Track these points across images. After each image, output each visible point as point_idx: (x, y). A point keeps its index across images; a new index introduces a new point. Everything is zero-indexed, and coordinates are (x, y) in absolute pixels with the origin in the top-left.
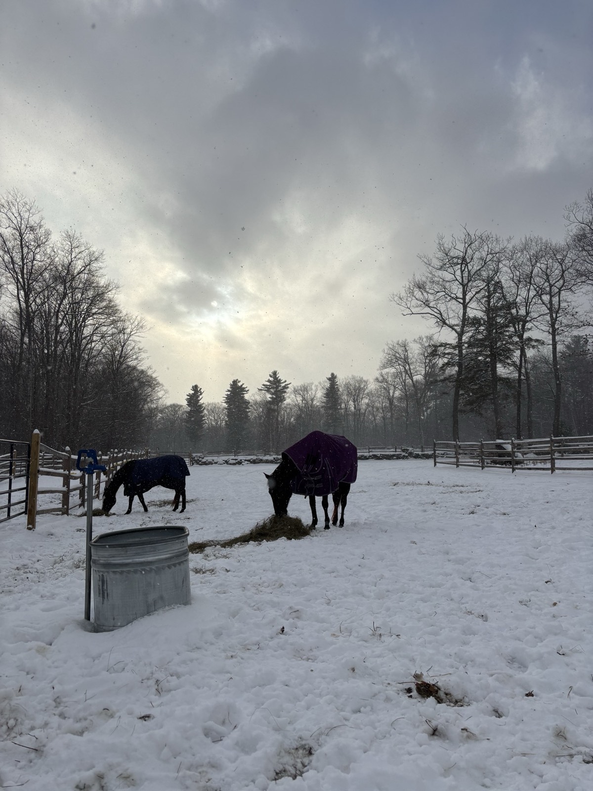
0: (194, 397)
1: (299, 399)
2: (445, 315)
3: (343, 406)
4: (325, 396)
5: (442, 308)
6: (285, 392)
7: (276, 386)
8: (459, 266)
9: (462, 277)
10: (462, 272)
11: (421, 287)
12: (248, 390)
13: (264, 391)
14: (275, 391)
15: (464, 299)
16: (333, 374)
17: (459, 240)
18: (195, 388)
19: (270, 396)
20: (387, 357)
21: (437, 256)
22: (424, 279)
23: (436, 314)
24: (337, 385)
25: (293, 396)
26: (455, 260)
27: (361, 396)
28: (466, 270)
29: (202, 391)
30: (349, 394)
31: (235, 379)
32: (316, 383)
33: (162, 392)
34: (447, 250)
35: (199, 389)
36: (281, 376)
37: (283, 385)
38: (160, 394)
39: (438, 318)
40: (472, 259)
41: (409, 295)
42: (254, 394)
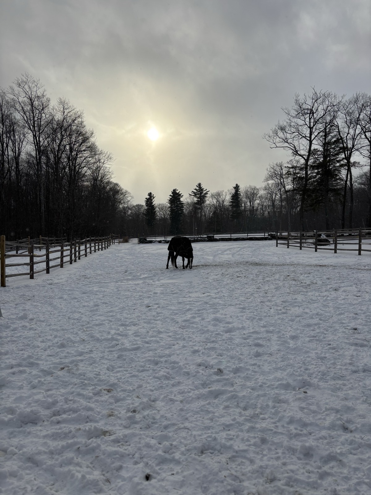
0: (150, 200)
1: (215, 201)
2: (297, 148)
3: (243, 205)
4: (231, 198)
5: (296, 144)
6: (206, 197)
7: (200, 193)
8: (308, 115)
9: (310, 123)
10: (310, 119)
11: (282, 129)
12: (183, 196)
13: (193, 196)
14: (199, 196)
15: (310, 137)
16: (237, 185)
17: (309, 97)
18: (150, 194)
19: (197, 199)
20: (269, 173)
21: (294, 108)
22: (285, 124)
23: (292, 148)
24: (240, 191)
25: (211, 199)
26: (306, 111)
27: (255, 198)
28: (313, 118)
29: (154, 196)
30: (247, 197)
31: (175, 188)
32: (226, 190)
33: (130, 198)
34: (301, 104)
35: (152, 195)
36: (203, 186)
37: (205, 192)
38: (129, 199)
39: (293, 150)
40: (317, 110)
41: (275, 135)
42: (186, 198)
